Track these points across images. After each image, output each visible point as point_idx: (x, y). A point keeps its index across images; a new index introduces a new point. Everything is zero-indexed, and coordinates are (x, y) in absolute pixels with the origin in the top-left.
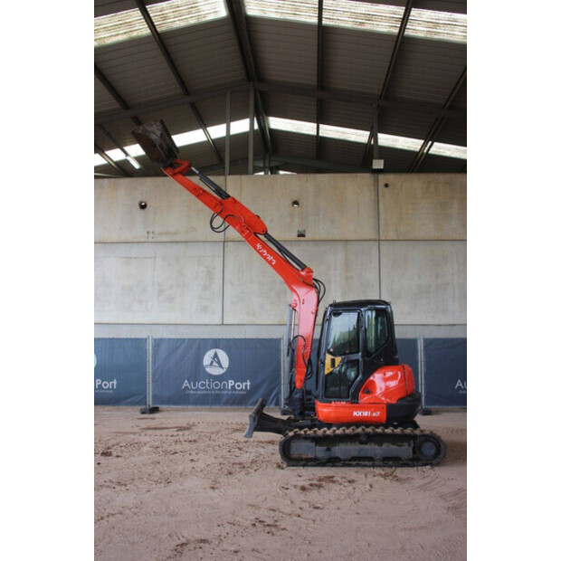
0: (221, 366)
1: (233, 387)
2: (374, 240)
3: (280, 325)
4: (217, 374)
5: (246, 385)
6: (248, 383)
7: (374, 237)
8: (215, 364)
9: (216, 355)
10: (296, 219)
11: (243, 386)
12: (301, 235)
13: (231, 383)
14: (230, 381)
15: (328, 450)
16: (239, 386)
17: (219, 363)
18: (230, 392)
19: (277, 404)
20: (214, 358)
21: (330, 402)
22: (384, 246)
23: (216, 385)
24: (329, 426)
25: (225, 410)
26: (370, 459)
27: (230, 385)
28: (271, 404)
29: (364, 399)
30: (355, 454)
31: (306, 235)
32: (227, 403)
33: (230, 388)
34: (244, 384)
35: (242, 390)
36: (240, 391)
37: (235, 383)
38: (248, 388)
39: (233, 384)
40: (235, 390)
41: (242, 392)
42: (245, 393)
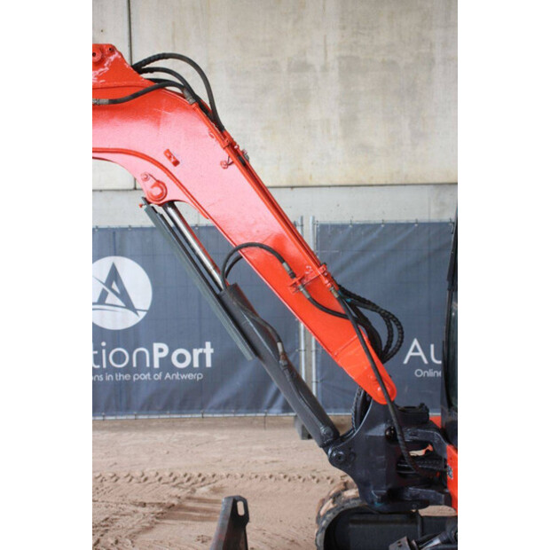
0: (129, 305)
1: (166, 362)
3: (292, 187)
4: (120, 327)
5: (202, 357)
6: (208, 350)
8: (111, 298)
9: (114, 275)
11: (192, 358)
13: (160, 350)
14: (156, 346)
16: (181, 358)
17: (124, 295)
18: (158, 377)
20: (108, 283)
23: (119, 358)
25: (147, 427)
27: (157, 356)
28: (270, 407)
32: (148, 407)
33: (156, 365)
34: (197, 352)
35: (190, 369)
36: (182, 371)
37: (171, 351)
38: (209, 364)
39: (164, 354)
40: (173, 369)
41: (190, 376)
42: (199, 377)
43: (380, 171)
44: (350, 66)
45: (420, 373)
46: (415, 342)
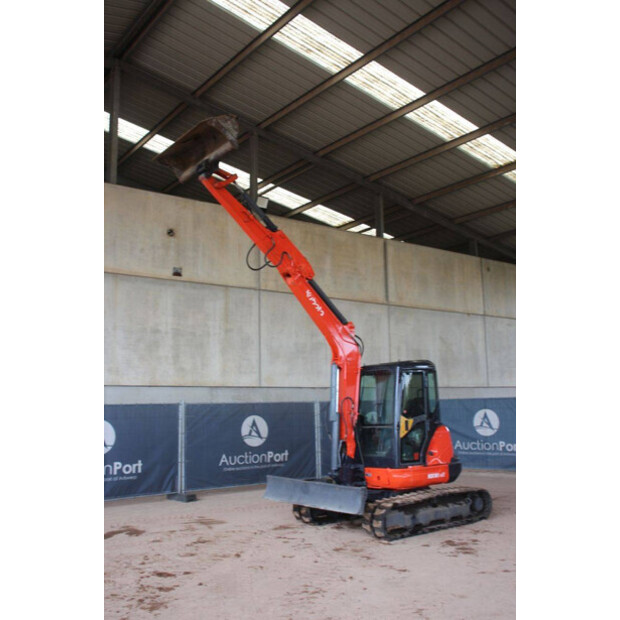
1: (120, 471)
2: (255, 289)
5: (137, 467)
6: (140, 464)
7: (254, 285)
10: (172, 253)
11: (132, 468)
12: (177, 274)
13: (117, 466)
14: (116, 464)
15: (414, 518)
16: (127, 469)
18: (116, 479)
19: (174, 488)
21: (406, 467)
22: (265, 296)
24: (402, 492)
26: (442, 521)
27: (116, 468)
28: (165, 490)
29: (432, 461)
30: (432, 518)
31: (183, 273)
33: (115, 473)
34: (135, 465)
35: (131, 474)
36: (128, 475)
37: (123, 465)
38: (140, 471)
39: (119, 468)
40: (123, 475)
41: (131, 478)
42: (135, 478)
43: (188, 380)
44: (177, 333)
45: (225, 469)
46: (224, 456)
